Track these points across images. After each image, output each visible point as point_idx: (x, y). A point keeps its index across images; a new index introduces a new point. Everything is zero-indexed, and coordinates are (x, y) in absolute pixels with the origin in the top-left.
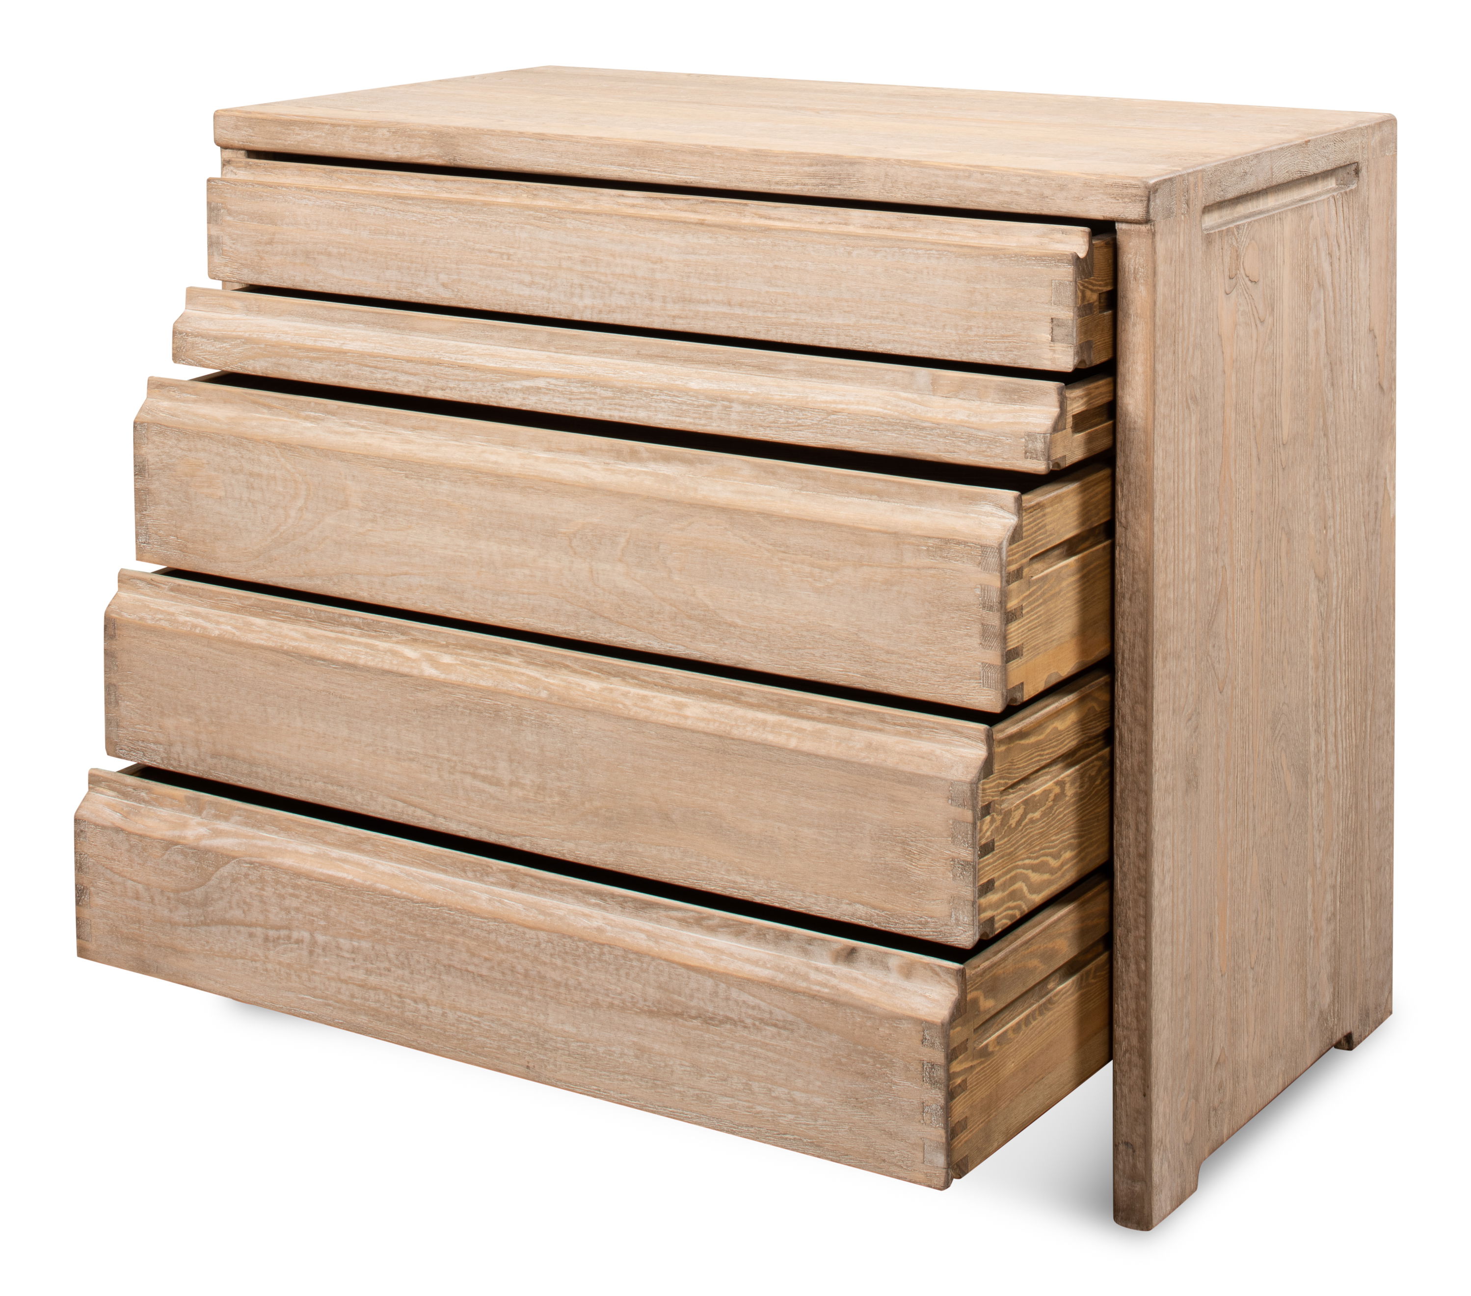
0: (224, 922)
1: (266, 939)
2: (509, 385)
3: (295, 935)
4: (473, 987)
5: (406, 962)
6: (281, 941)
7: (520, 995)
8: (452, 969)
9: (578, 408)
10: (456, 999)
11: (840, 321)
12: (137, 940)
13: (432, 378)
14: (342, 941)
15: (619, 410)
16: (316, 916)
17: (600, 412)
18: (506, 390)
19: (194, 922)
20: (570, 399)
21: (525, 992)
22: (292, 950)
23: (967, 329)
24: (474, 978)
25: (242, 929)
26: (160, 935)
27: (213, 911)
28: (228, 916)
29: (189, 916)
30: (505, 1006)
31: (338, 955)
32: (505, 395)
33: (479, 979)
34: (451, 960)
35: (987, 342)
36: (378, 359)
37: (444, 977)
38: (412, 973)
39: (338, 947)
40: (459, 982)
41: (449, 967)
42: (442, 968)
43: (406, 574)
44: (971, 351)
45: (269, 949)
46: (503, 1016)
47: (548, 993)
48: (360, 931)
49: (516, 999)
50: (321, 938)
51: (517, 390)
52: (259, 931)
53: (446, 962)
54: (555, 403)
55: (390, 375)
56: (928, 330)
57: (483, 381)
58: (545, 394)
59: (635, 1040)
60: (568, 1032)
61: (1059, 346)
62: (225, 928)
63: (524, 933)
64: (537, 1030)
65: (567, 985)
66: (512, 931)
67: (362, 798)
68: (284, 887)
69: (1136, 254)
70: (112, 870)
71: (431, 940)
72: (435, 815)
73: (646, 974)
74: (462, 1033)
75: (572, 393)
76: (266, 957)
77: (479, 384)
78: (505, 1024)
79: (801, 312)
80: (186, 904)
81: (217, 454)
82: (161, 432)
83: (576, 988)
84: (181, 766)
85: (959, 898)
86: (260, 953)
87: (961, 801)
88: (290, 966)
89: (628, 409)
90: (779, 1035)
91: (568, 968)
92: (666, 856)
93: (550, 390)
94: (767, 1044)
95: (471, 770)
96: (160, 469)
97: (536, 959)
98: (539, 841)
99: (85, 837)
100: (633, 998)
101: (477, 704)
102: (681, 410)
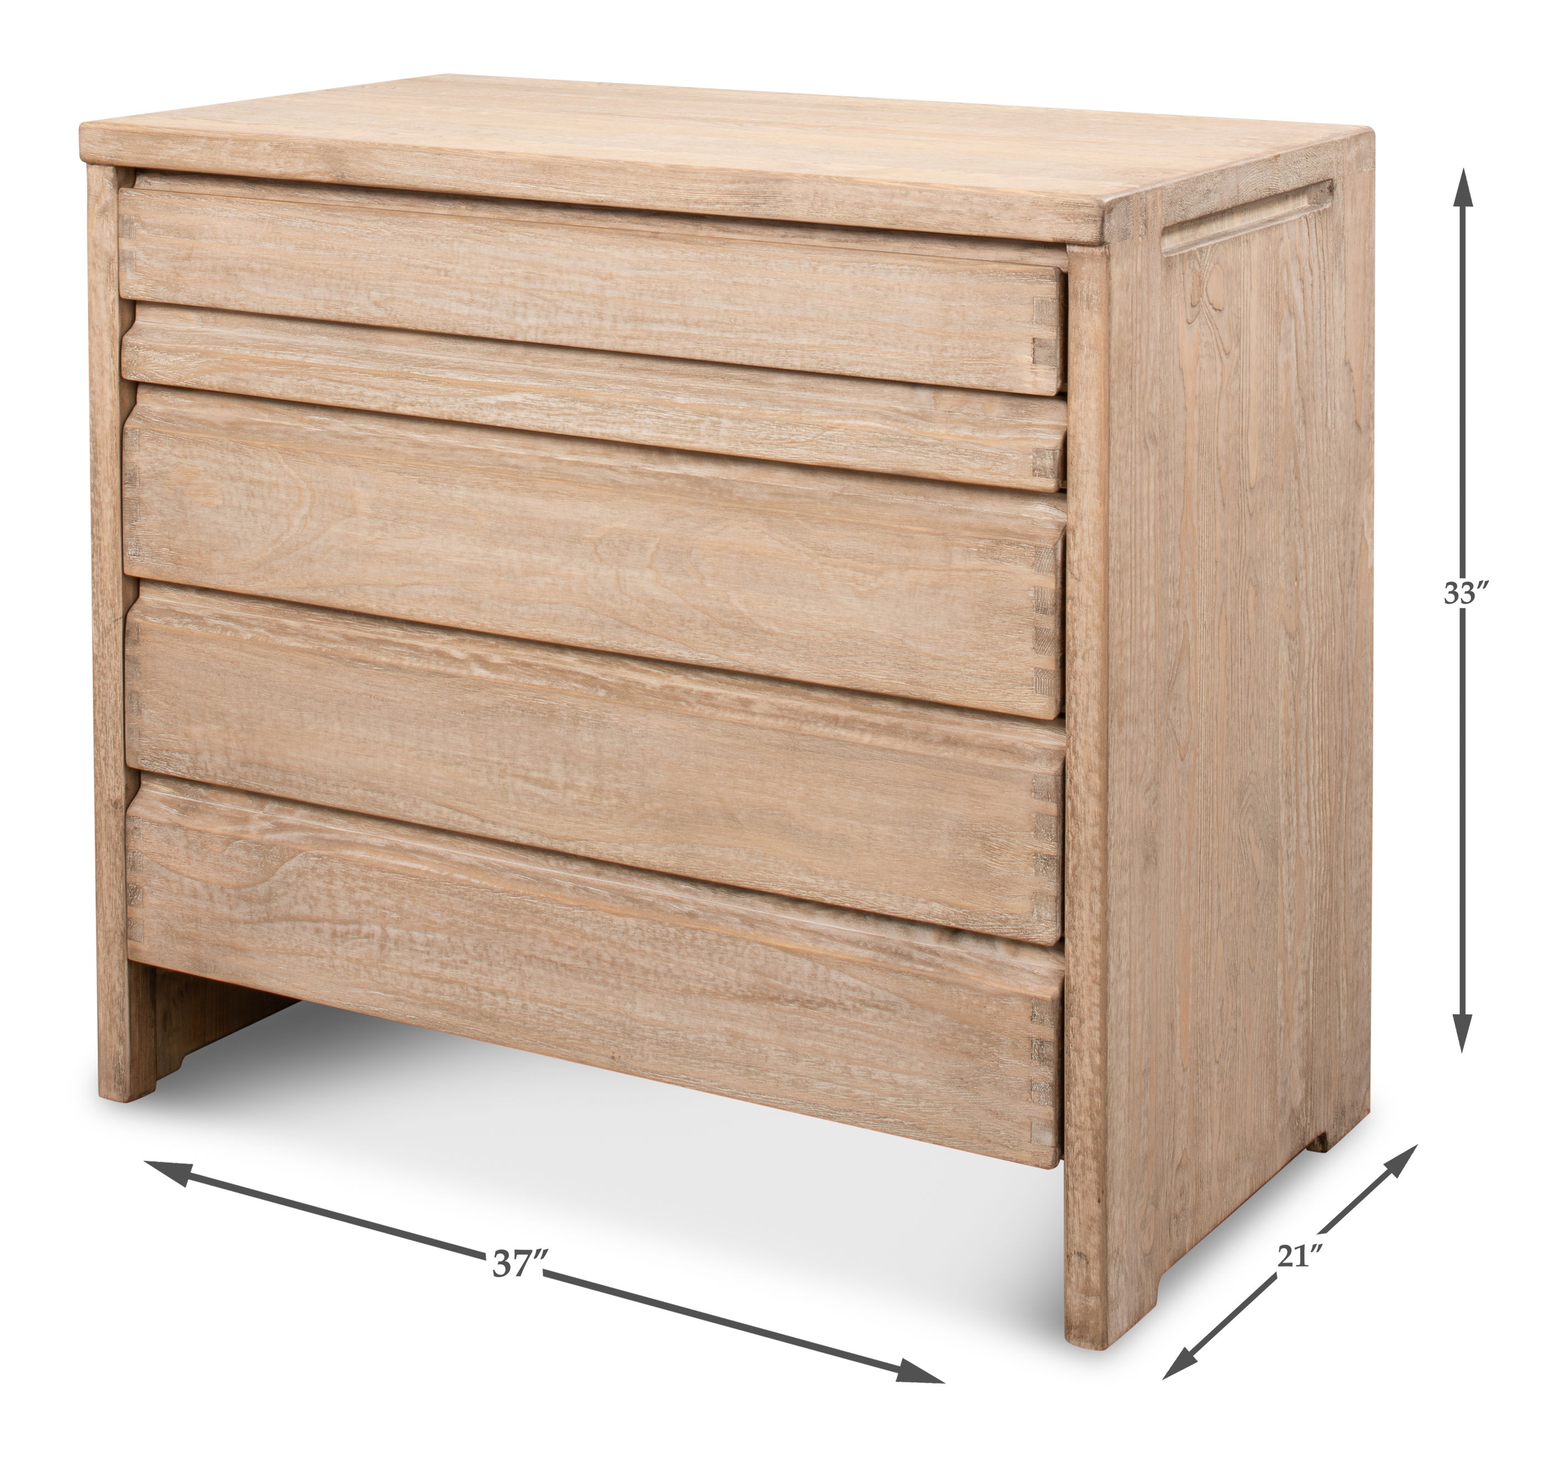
0: (288, 918)
1: (334, 934)
2: (483, 400)
3: (365, 929)
4: (556, 977)
5: (484, 953)
6: (350, 936)
7: (605, 983)
8: (534, 960)
9: (557, 425)
10: (538, 990)
11: (804, 341)
12: (193, 940)
13: (401, 393)
14: (415, 934)
15: (601, 426)
16: (388, 909)
17: (580, 429)
18: (480, 406)
19: (255, 918)
20: (548, 415)
21: (612, 981)
22: (361, 945)
23: (942, 350)
24: (557, 967)
25: (308, 924)
26: (218, 933)
27: (277, 907)
28: (293, 912)
29: (251, 913)
30: (591, 996)
31: (411, 949)
32: (479, 411)
33: (562, 969)
34: (533, 950)
35: (963, 364)
36: (343, 373)
37: (525, 968)
38: (490, 965)
39: (412, 941)
40: (541, 972)
41: (530, 958)
42: (523, 958)
43: (418, 584)
44: (947, 374)
45: (336, 945)
46: (587, 1006)
47: (636, 981)
48: (435, 923)
49: (602, 988)
50: (393, 932)
51: (492, 405)
52: (326, 926)
53: (527, 952)
54: (532, 419)
55: (356, 390)
56: (900, 351)
57: (455, 396)
58: (522, 409)
59: (728, 1026)
60: (656, 1020)
61: (1041, 369)
62: (289, 925)
63: (612, 920)
64: (624, 1019)
65: (656, 972)
66: (599, 919)
67: (405, 804)
68: (354, 880)
69: (1089, 279)
70: (167, 867)
71: (512, 930)
72: (483, 821)
73: (740, 958)
74: (544, 1025)
75: (550, 408)
76: (334, 953)
77: (451, 400)
78: (590, 1014)
79: (762, 332)
80: (248, 900)
81: (215, 461)
82: (154, 439)
83: (665, 975)
84: (208, 776)
85: (1042, 894)
86: (327, 949)
87: (1045, 794)
88: (358, 961)
89: (610, 426)
90: (881, 1016)
91: (658, 955)
92: (731, 857)
93: (527, 405)
94: (868, 1026)
95: (523, 773)
96: (153, 477)
97: (624, 946)
98: (595, 846)
99: (139, 835)
100: (726, 983)
101: (530, 704)
102: (667, 426)
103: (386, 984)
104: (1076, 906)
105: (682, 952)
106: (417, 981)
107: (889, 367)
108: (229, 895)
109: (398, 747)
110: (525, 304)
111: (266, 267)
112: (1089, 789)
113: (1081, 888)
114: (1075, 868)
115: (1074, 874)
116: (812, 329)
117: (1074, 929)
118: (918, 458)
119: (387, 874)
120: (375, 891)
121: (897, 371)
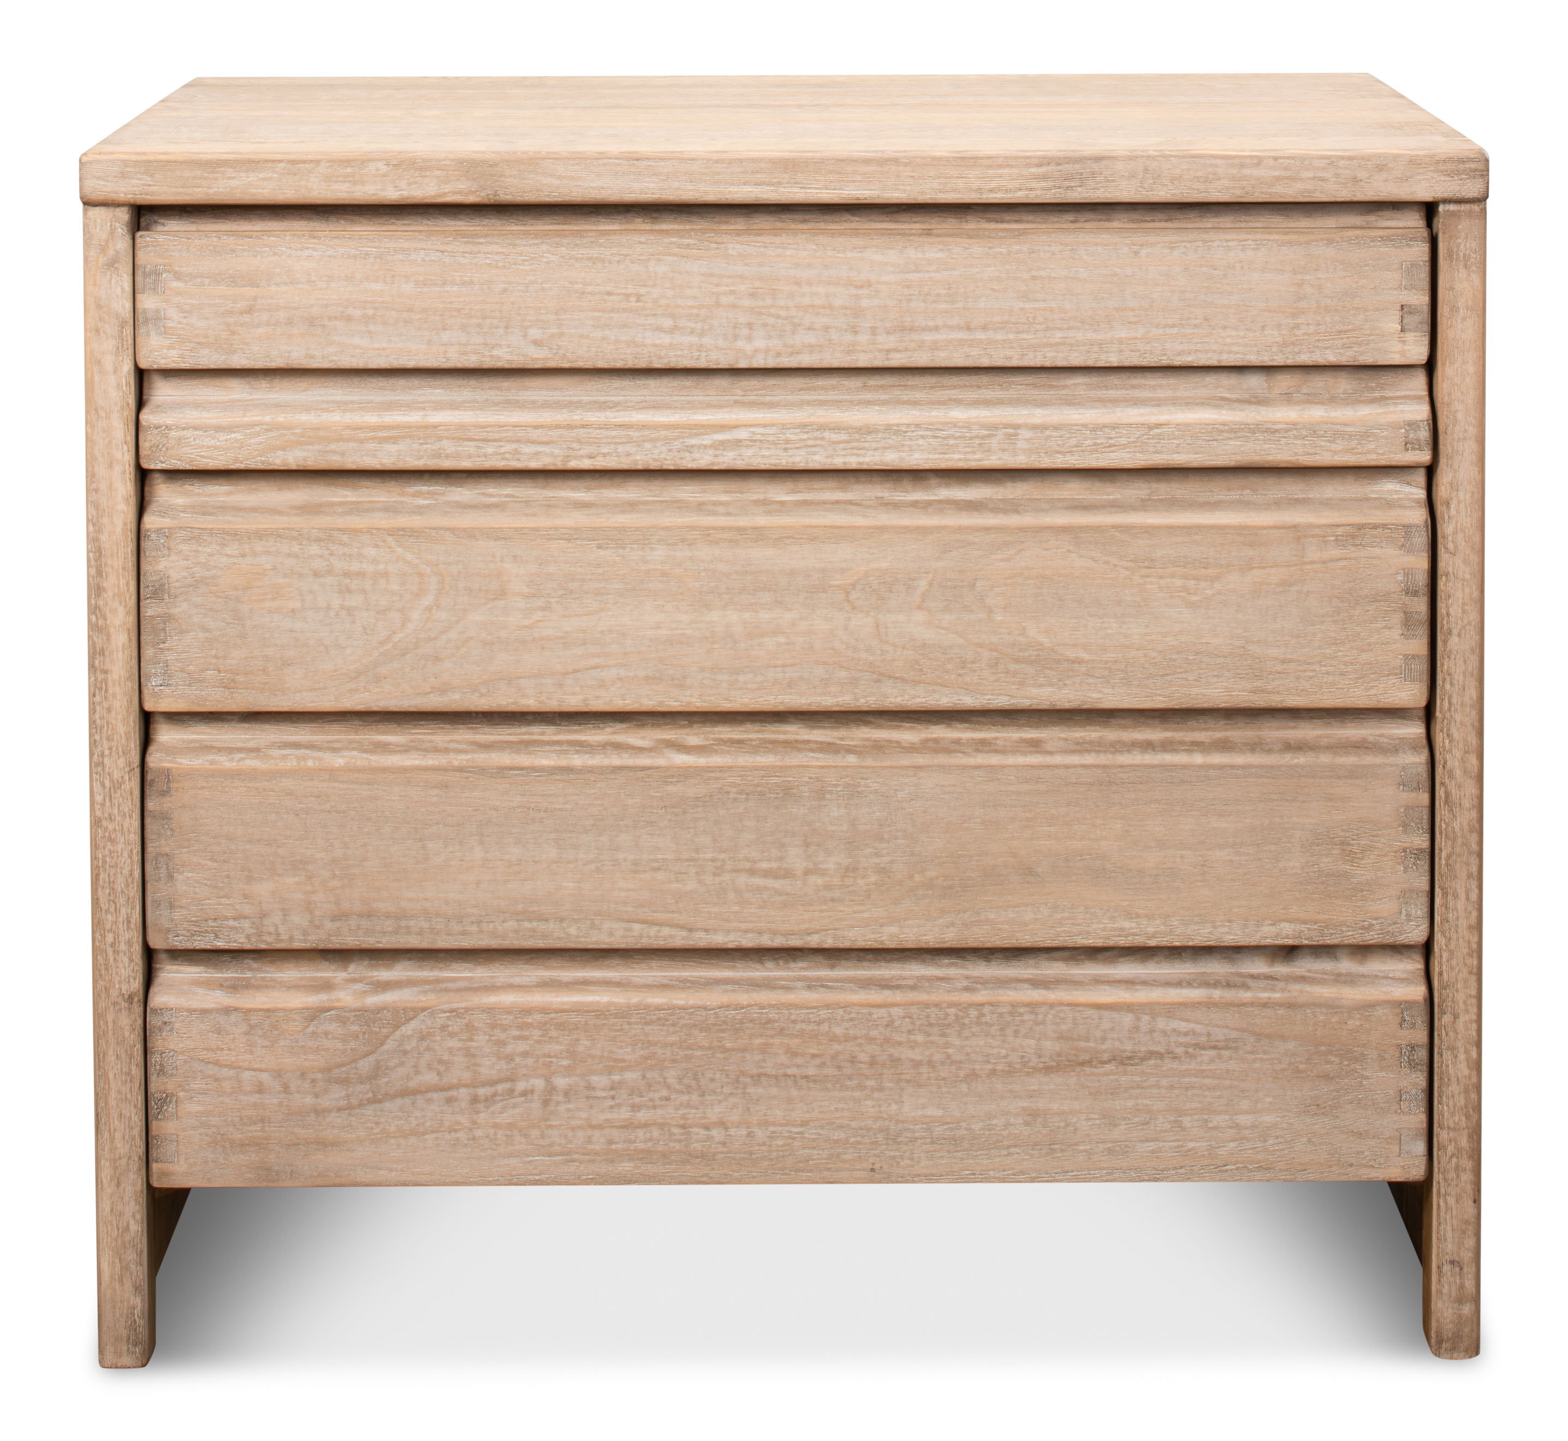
0: (405, 1093)
1: (475, 1100)
2: (693, 441)
3: (521, 1086)
4: (794, 1092)
5: (694, 1083)
6: (498, 1098)
7: (861, 1087)
8: (763, 1079)
9: (798, 459)
10: (769, 1112)
11: (1123, 334)
12: (258, 1145)
13: (575, 445)
14: (594, 1079)
15: (857, 455)
16: (556, 1056)
17: (829, 461)
18: (689, 449)
19: (354, 1102)
20: (786, 450)
21: (871, 1083)
22: (515, 1106)
23: (1294, 328)
24: (795, 1081)
25: (435, 1095)
26: (296, 1130)
27: (387, 1083)
28: (412, 1084)
29: (348, 1096)
30: (840, 1106)
31: (588, 1098)
32: (687, 454)
33: (804, 1082)
34: (762, 1067)
35: (1319, 340)
36: (489, 429)
37: (751, 1090)
38: (703, 1095)
39: (590, 1087)
40: (774, 1091)
41: (757, 1078)
42: (749, 1080)
44: (1299, 353)
45: (478, 1112)
46: (837, 1118)
47: (903, 1077)
48: (624, 1061)
49: (857, 1094)
50: (561, 1082)
51: (705, 447)
52: (463, 1093)
53: (755, 1071)
54: (763, 456)
55: (508, 447)
56: (1242, 334)
57: (653, 440)
58: (748, 447)
59: (1026, 1104)
60: (930, 1117)
61: (1410, 336)
62: (407, 1101)
63: (870, 1014)
64: (887, 1123)
65: (930, 1063)
66: (853, 1015)
67: (579, 928)
68: (504, 1030)
69: (1467, 238)
70: (217, 1063)
71: (733, 1050)
72: (690, 930)
73: (1041, 1027)
74: (777, 1151)
75: (788, 441)
76: (474, 1123)
77: (648, 445)
78: (841, 1127)
79: (1069, 328)
80: (344, 1082)
81: (289, 555)
82: (192, 538)
83: (943, 1063)
84: (281, 941)
85: (1411, 891)
86: (464, 1120)
87: (1415, 785)
88: (511, 1126)
89: (870, 453)
90: (1220, 1057)
91: (932, 1042)
92: (1028, 916)
93: (755, 441)
94: (1203, 1071)
95: (748, 865)
96: (191, 586)
97: (887, 1040)
98: (846, 933)
99: (171, 1030)
100: (1022, 1057)
101: (758, 786)
102: (947, 445)
103: (551, 1145)
104: (1450, 898)
105: (966, 1033)
106: (597, 1133)
107: (1229, 352)
108: (313, 1081)
109: (569, 862)
110: (750, 326)
111: (370, 312)
112: (1465, 772)
113: (1456, 877)
114: (1449, 857)
115: (1447, 864)
116: (1133, 319)
117: (1448, 921)
118: (1267, 446)
119: (553, 1015)
120: (535, 1038)
121: (1239, 356)
